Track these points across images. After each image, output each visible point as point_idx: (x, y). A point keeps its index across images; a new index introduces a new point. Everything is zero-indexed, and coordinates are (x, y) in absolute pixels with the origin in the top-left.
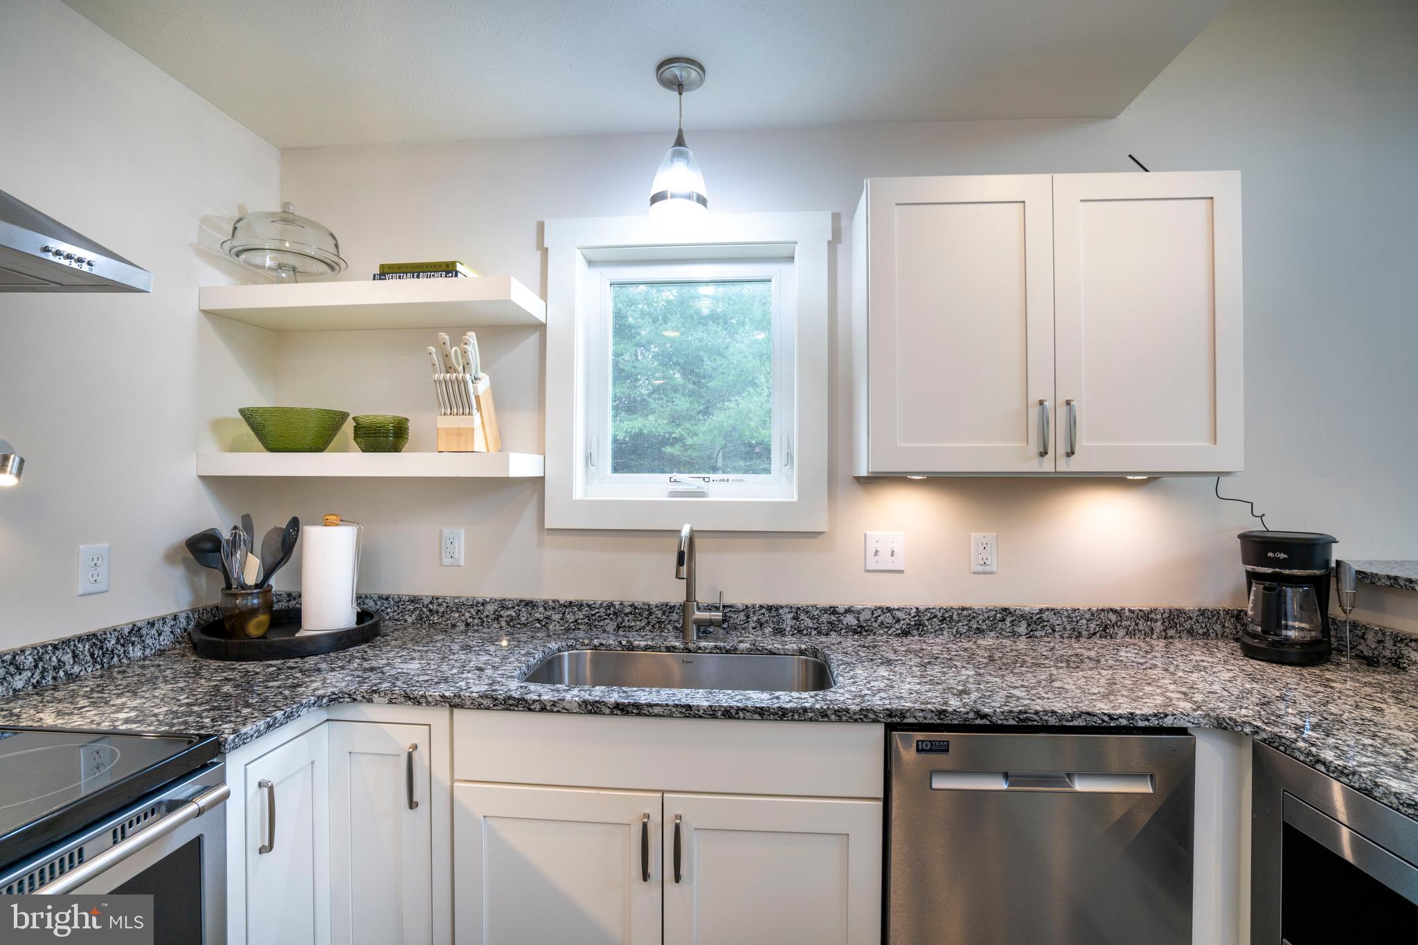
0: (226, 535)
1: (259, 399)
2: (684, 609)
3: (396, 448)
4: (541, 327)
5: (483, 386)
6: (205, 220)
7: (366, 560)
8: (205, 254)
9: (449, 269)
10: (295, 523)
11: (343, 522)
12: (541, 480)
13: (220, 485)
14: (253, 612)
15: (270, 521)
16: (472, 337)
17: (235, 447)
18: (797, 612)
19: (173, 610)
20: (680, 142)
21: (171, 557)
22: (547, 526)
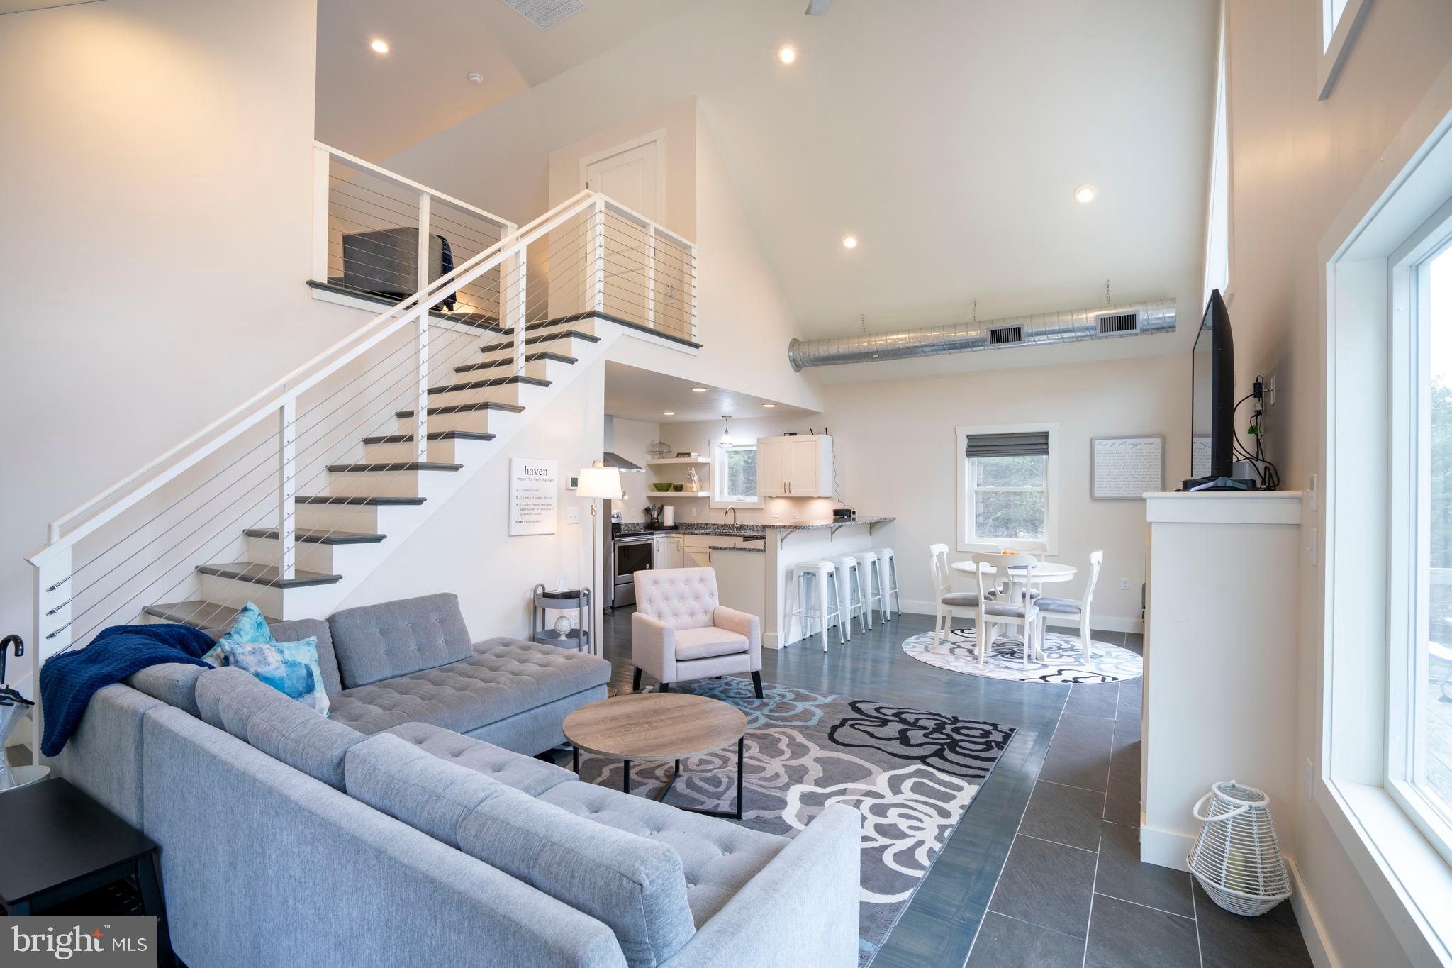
0: (651, 508)
1: (657, 482)
2: (733, 525)
3: (681, 491)
4: (709, 464)
5: (696, 477)
6: (647, 446)
7: (676, 515)
8: (646, 452)
9: (689, 455)
10: (663, 506)
11: (671, 506)
12: (709, 497)
13: (650, 498)
14: (655, 523)
15: (658, 505)
16: (693, 469)
17: (652, 491)
18: (757, 526)
19: (642, 521)
20: (726, 431)
21: (642, 512)
22: (711, 507)
